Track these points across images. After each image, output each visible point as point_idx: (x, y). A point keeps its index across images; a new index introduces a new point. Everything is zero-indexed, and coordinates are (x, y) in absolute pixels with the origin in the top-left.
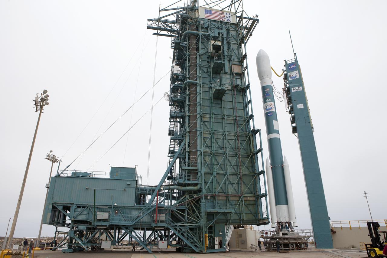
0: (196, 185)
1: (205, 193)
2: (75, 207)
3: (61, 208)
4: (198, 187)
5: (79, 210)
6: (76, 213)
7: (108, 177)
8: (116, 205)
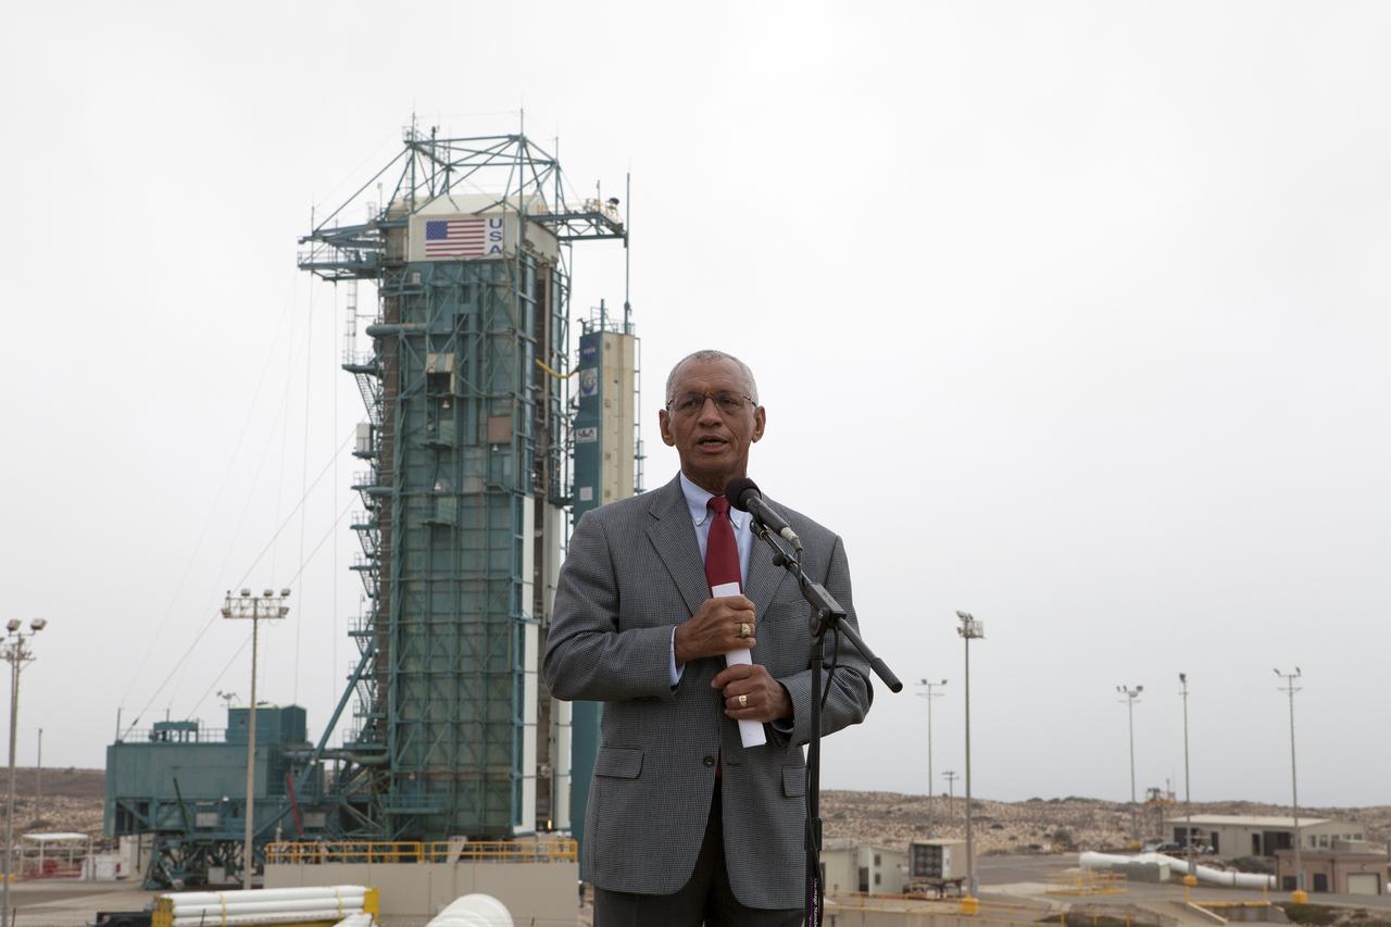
0: (382, 752)
1: (396, 771)
2: (156, 804)
3: (131, 807)
4: (386, 756)
5: (165, 809)
6: (160, 816)
7: (222, 739)
8: (226, 799)
